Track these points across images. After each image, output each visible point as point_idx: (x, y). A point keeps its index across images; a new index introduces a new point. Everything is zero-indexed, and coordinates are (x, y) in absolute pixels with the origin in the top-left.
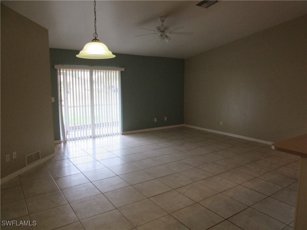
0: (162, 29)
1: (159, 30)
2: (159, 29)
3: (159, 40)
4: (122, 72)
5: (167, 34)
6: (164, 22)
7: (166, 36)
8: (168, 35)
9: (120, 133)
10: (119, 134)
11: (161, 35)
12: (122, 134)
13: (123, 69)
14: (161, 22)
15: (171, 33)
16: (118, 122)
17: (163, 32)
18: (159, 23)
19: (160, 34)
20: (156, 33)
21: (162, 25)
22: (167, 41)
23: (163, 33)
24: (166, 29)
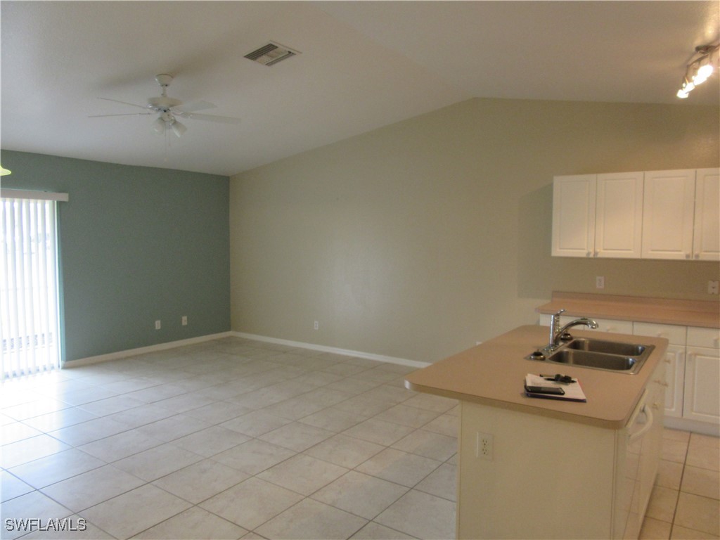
0: (164, 106)
1: (154, 105)
2: (154, 103)
3: (156, 130)
4: (60, 205)
5: (179, 119)
6: (167, 88)
7: (175, 123)
8: (177, 120)
9: (56, 365)
10: (53, 368)
11: (161, 119)
12: (65, 368)
13: (64, 197)
14: (162, 88)
15: (185, 115)
16: (50, 334)
17: (165, 111)
18: (155, 90)
19: (158, 115)
20: (149, 114)
21: (162, 95)
22: (177, 133)
23: (165, 113)
24: (172, 106)
